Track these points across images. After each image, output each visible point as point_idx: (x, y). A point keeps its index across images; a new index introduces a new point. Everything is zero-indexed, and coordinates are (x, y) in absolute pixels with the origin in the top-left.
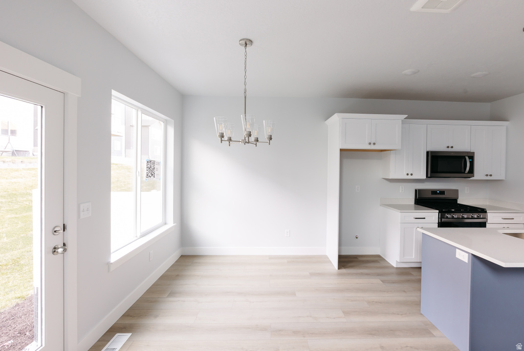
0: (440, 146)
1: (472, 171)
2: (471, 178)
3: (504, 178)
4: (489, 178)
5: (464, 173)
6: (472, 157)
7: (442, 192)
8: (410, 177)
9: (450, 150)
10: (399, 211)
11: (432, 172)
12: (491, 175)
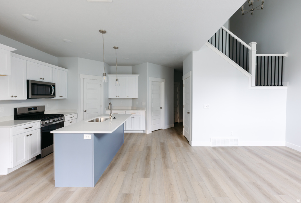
0: (36, 77)
1: (54, 94)
2: (53, 98)
3: (67, 98)
4: (61, 98)
5: (51, 95)
6: (54, 86)
7: (35, 108)
8: (14, 99)
9: (42, 80)
10: (11, 126)
11: (33, 94)
12: (62, 96)
